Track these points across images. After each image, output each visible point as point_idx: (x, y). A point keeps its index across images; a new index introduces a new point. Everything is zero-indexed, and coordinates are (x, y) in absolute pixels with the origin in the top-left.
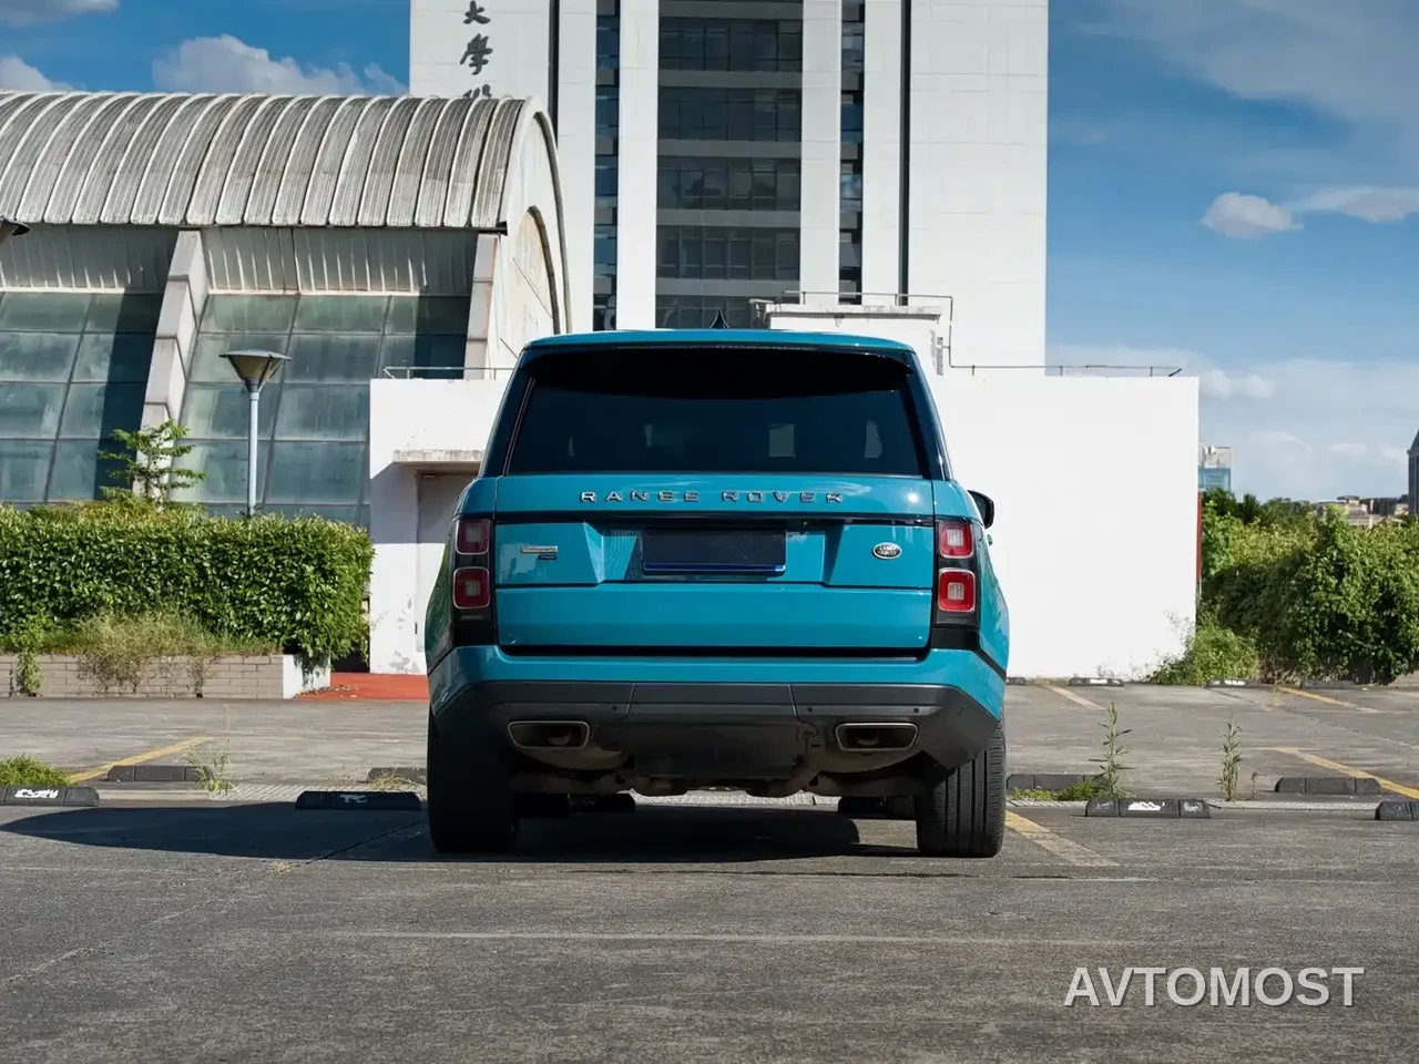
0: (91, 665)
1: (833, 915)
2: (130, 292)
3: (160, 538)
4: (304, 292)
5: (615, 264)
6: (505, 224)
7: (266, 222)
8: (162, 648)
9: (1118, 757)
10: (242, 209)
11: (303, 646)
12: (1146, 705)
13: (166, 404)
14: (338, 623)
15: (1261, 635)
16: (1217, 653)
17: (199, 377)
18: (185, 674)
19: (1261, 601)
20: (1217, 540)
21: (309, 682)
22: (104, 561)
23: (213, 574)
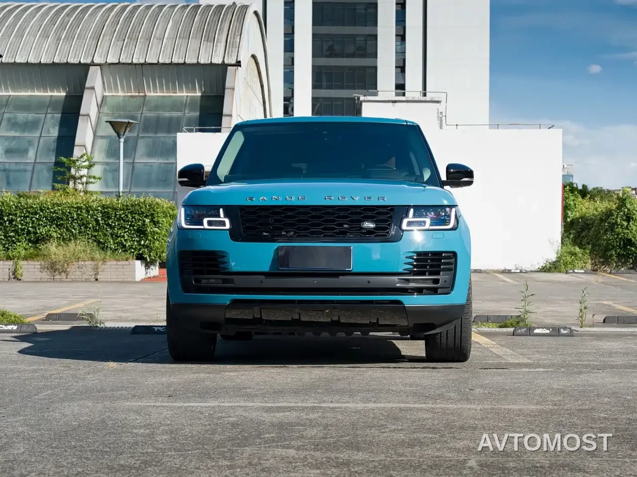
0: (46, 266)
1: (388, 391)
2: (68, 94)
3: (78, 207)
4: (148, 94)
5: (293, 83)
6: (240, 62)
7: (130, 62)
8: (79, 258)
9: (529, 307)
10: (119, 56)
11: (145, 256)
12: (538, 281)
13: (84, 146)
14: (161, 246)
15: (592, 249)
16: (571, 257)
17: (99, 133)
18: (90, 270)
19: (591, 233)
20: (570, 204)
21: (148, 273)
22: (52, 217)
23: (103, 224)
